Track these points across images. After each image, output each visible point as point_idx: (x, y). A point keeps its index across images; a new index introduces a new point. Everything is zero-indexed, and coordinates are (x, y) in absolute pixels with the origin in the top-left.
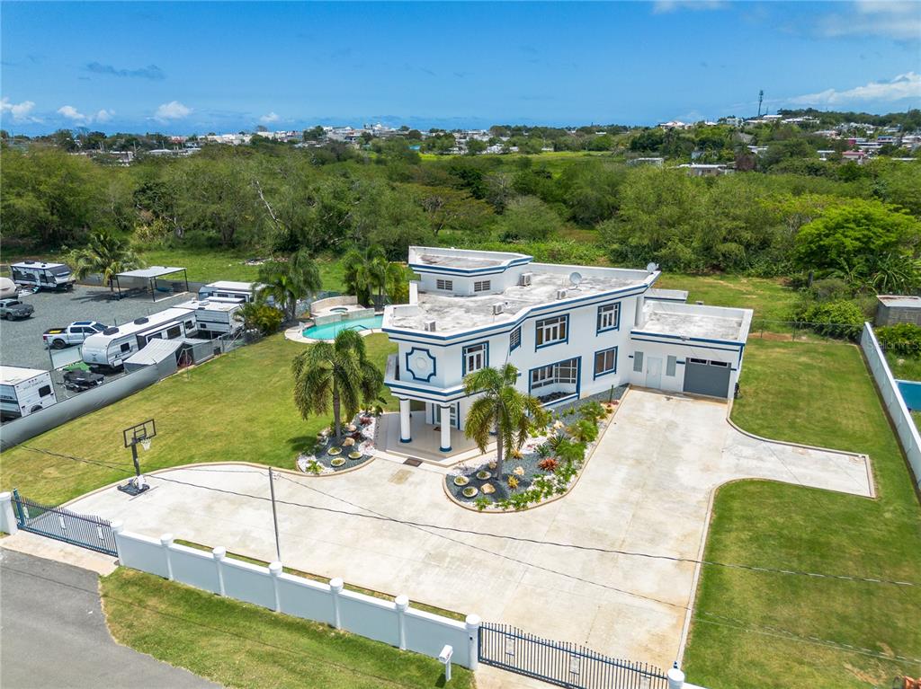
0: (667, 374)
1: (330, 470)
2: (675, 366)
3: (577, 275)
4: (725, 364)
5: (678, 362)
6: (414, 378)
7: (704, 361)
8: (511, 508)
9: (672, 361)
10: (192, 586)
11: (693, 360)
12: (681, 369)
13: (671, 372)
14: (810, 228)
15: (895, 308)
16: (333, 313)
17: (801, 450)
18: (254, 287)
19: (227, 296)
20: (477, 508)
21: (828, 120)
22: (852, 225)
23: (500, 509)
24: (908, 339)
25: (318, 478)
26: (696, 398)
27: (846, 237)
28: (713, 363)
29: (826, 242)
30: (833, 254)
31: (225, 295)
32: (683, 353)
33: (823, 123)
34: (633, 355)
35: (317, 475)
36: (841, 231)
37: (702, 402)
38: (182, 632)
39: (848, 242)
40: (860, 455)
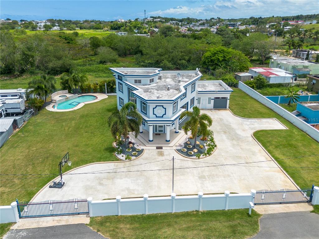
0: (208, 104)
1: (134, 157)
2: (211, 101)
3: (179, 74)
4: (225, 98)
5: (212, 99)
6: (157, 117)
7: (219, 98)
8: (208, 155)
9: (210, 99)
10: (131, 214)
11: (216, 98)
12: (212, 101)
13: (209, 103)
14: (208, 54)
15: (243, 76)
16: (61, 98)
17: (259, 120)
18: (26, 91)
19: (7, 96)
20: (197, 158)
21: (167, 20)
22: (219, 53)
23: (204, 156)
24: (251, 84)
25: (131, 161)
26: (218, 110)
27: (218, 56)
28: (222, 98)
29: (213, 58)
30: (216, 62)
31: (6, 96)
32: (213, 96)
33: (166, 21)
34: (197, 99)
35: (131, 160)
36: (216, 55)
37: (221, 111)
38: (147, 232)
39: (220, 58)
40: (274, 118)
